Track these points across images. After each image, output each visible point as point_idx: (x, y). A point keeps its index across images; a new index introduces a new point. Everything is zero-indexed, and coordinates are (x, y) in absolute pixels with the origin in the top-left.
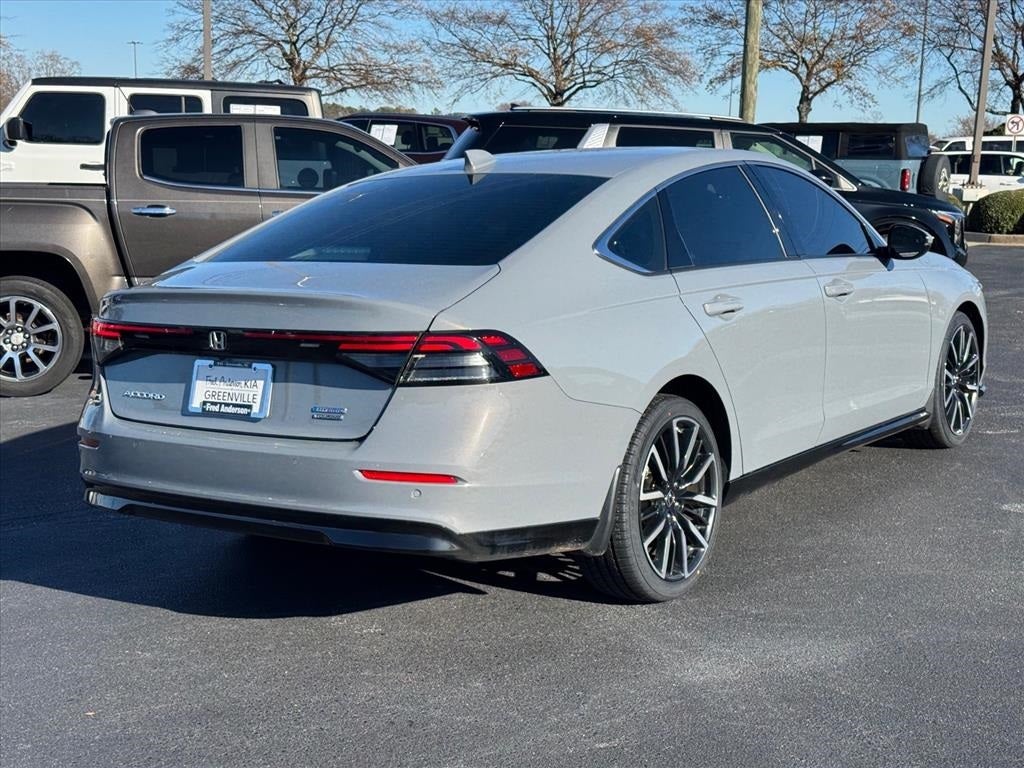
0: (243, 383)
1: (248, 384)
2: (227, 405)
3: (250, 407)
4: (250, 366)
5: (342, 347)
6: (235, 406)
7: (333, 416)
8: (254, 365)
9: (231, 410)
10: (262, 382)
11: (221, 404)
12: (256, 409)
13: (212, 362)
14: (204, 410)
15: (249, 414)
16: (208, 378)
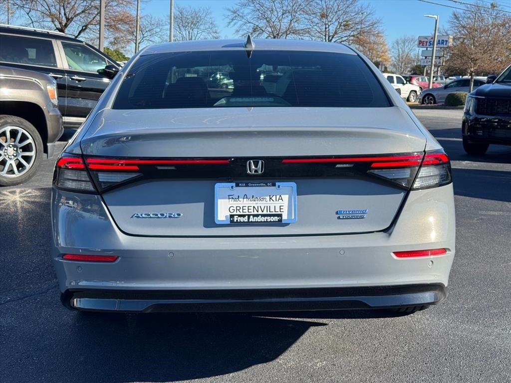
0: (268, 198)
1: (274, 198)
2: (257, 216)
3: (280, 215)
4: (274, 185)
5: (373, 165)
6: (264, 215)
7: (357, 216)
8: (277, 184)
9: (260, 219)
10: (287, 196)
11: (249, 216)
12: (286, 217)
13: (233, 184)
14: (232, 221)
15: (280, 221)
16: (230, 197)
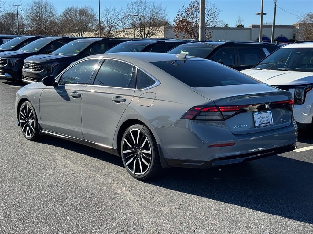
2: (264, 124)
3: (270, 123)
6: (266, 123)
8: (267, 112)
9: (266, 125)
11: (263, 124)
12: (271, 123)
13: (258, 113)
14: (260, 126)
15: (270, 124)
